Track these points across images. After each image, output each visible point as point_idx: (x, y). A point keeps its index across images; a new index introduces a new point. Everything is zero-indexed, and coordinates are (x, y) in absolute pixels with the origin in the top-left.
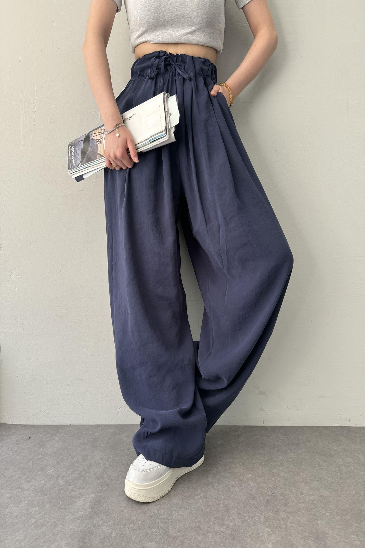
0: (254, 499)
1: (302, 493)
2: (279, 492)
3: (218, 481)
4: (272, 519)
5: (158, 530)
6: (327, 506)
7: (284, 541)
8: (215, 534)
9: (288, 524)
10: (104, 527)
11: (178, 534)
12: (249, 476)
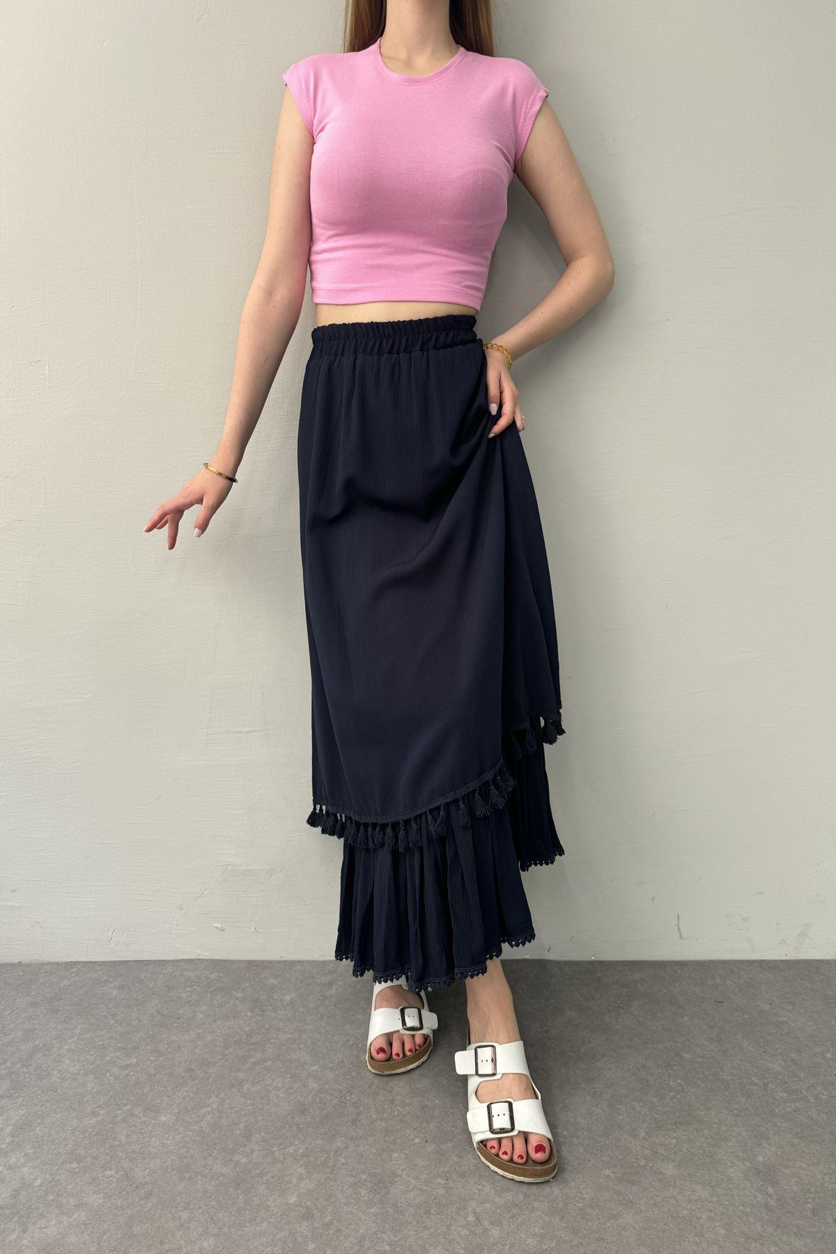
0: (303, 1113)
1: (392, 1102)
2: (352, 1099)
3: (254, 1079)
4: (318, 1150)
5: (116, 1173)
6: (425, 1124)
7: (319, 1190)
8: (209, 1178)
9: (340, 1158)
10: (25, 1170)
11: (147, 1178)
12: (314, 1068)
